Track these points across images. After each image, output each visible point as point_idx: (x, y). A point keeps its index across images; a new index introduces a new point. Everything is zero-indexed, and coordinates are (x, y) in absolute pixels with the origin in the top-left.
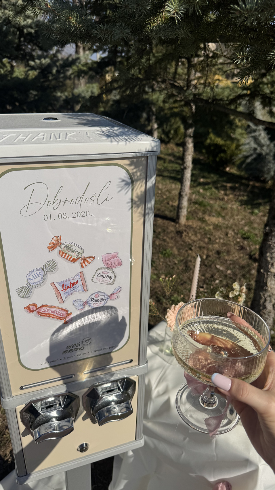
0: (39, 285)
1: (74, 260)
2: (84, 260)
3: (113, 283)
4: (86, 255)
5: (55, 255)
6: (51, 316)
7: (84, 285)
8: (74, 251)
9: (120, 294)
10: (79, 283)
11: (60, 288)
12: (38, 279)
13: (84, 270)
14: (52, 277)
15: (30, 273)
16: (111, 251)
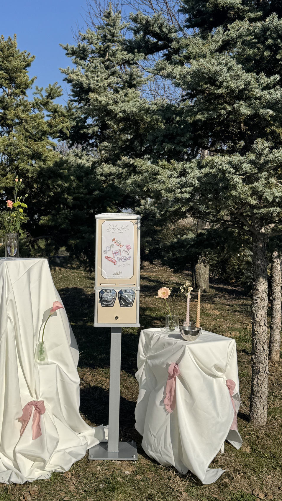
0: (109, 251)
1: (118, 245)
2: (121, 245)
3: (128, 254)
4: (121, 244)
5: (113, 243)
6: (111, 261)
7: (120, 253)
8: (118, 243)
9: (130, 258)
10: (119, 252)
11: (114, 253)
12: (109, 249)
13: (121, 248)
14: (112, 249)
15: (107, 247)
16: (128, 244)
